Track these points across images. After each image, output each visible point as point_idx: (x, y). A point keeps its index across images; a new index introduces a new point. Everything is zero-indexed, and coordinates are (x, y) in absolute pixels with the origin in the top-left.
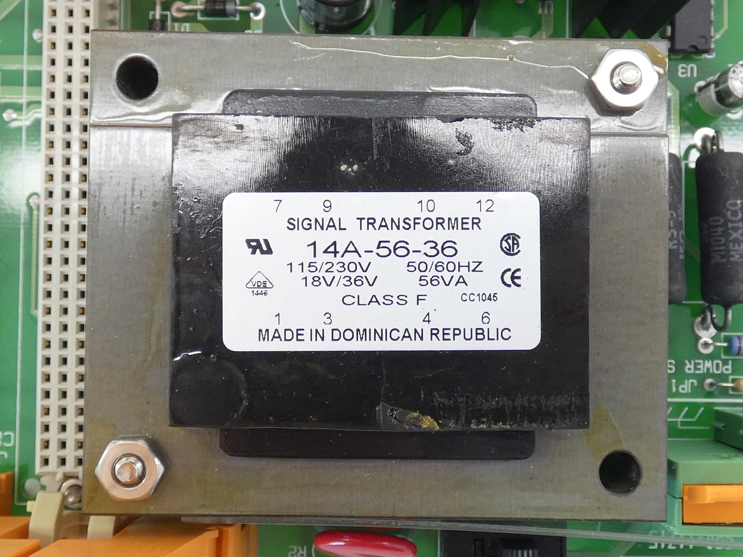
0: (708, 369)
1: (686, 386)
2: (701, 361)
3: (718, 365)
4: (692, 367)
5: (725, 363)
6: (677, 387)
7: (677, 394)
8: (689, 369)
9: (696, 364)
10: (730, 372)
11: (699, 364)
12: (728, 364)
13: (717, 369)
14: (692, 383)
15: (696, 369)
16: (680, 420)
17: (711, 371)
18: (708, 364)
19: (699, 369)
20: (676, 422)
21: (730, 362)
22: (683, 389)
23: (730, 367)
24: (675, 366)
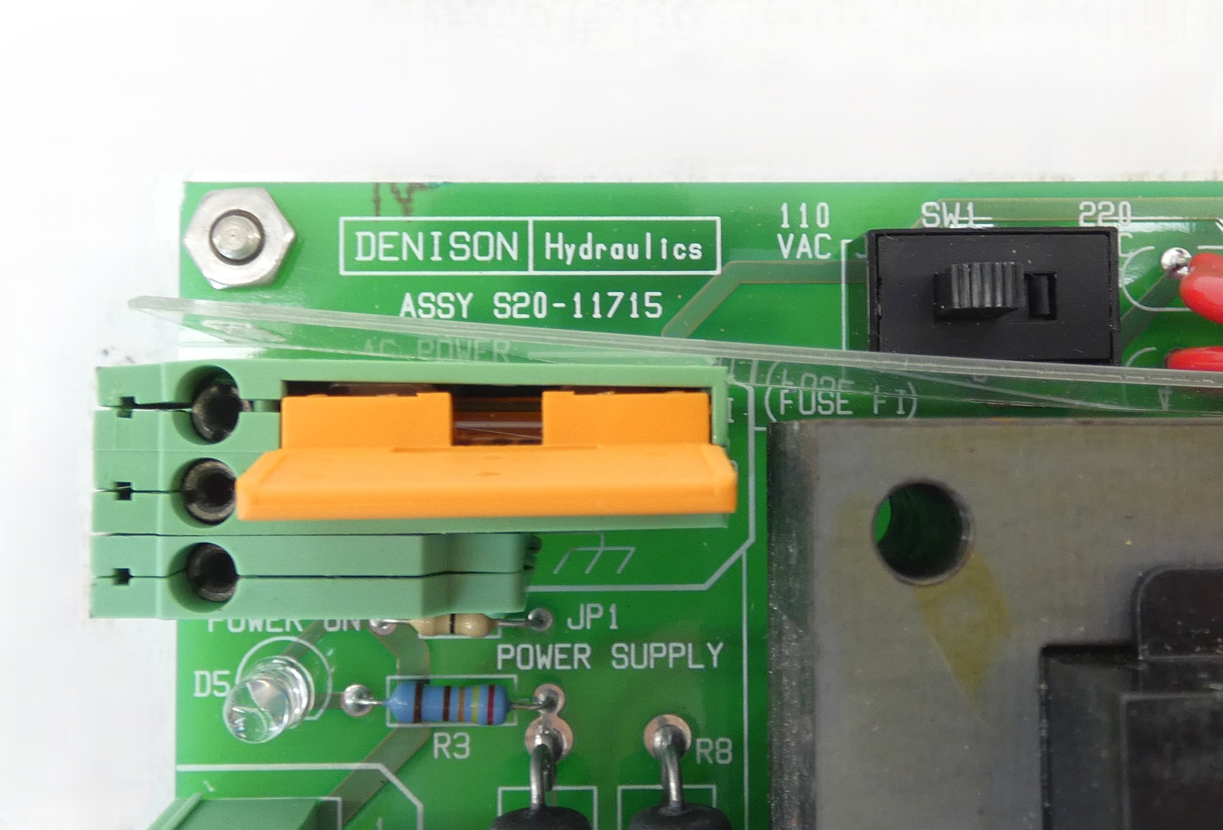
0: (544, 652)
1: (587, 617)
2: (558, 667)
3: (525, 661)
4: (577, 656)
5: (510, 665)
6: (607, 614)
7: (605, 599)
8: (582, 651)
9: (569, 661)
10: (500, 647)
11: (562, 662)
12: (505, 661)
13: (525, 652)
14: (576, 622)
15: (570, 652)
16: (601, 549)
17: (538, 647)
18: (544, 661)
19: (562, 651)
20: (606, 545)
21: (500, 666)
22: (594, 611)
23: (501, 657)
24: (613, 657)
